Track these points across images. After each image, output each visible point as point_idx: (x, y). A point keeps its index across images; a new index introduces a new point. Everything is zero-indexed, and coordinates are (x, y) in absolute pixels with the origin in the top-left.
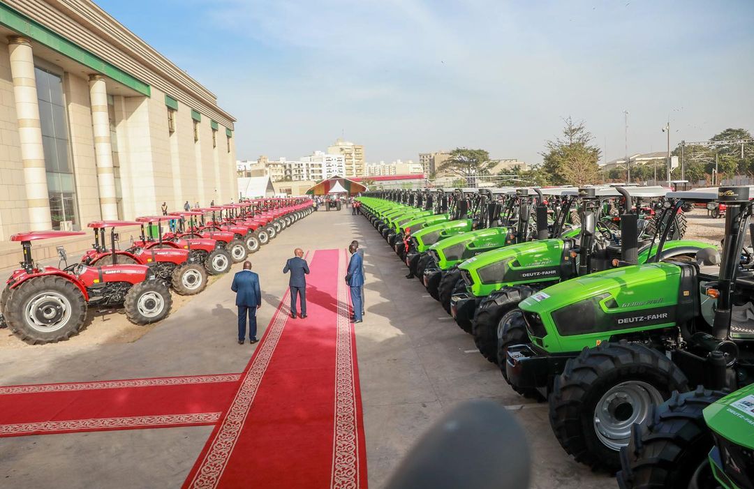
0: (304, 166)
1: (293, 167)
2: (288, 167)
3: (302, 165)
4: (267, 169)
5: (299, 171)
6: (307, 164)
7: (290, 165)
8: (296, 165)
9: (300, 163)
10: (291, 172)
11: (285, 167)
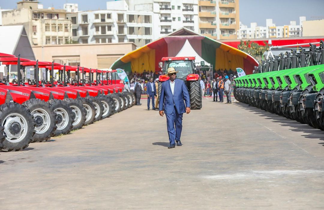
0: (114, 19)
1: (92, 20)
2: (80, 21)
3: (109, 16)
4: (38, 23)
5: (103, 28)
6: (120, 16)
7: (85, 18)
8: (97, 16)
9: (106, 12)
10: (85, 29)
11: (74, 20)
